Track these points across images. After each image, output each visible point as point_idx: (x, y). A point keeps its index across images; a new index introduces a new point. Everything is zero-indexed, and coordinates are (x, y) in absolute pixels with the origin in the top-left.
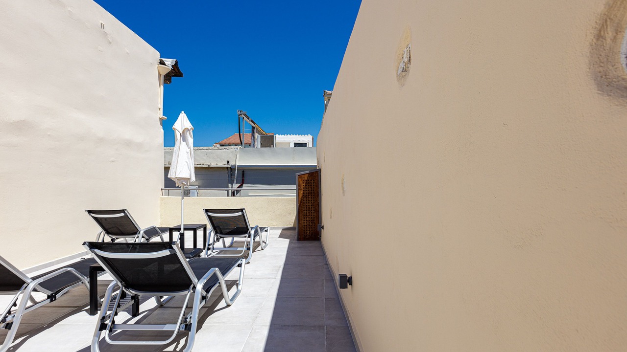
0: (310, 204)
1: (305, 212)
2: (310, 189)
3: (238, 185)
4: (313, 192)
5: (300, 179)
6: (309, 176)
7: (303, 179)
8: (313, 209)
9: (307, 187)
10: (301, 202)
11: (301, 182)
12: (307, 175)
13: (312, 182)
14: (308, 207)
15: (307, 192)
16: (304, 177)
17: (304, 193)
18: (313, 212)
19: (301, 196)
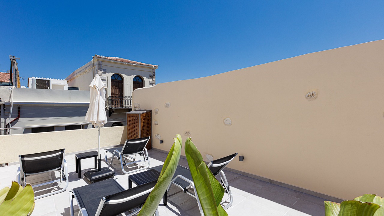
0: (147, 130)
1: (144, 134)
2: (147, 121)
3: (14, 119)
4: (148, 123)
5: (142, 116)
6: (146, 114)
7: (143, 116)
8: (148, 132)
9: (145, 120)
10: (142, 129)
11: (142, 118)
12: (145, 114)
13: (148, 117)
14: (146, 131)
15: (145, 123)
16: (144, 115)
17: (143, 124)
18: (148, 134)
19: (142, 126)
